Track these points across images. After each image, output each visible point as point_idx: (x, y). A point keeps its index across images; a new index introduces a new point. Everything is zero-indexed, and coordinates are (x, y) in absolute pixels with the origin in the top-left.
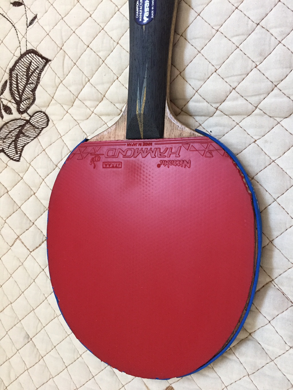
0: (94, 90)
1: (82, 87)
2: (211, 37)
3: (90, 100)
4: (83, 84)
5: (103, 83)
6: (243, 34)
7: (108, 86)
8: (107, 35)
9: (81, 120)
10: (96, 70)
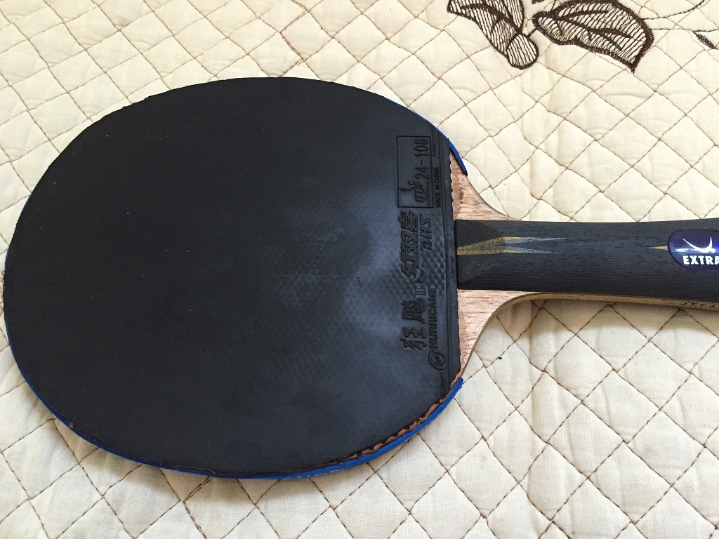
0: (578, 149)
1: (584, 128)
2: (678, 362)
3: (560, 141)
4: (590, 129)
5: (591, 164)
6: (685, 417)
7: (586, 175)
8: (680, 175)
9: (522, 126)
10: (617, 153)
